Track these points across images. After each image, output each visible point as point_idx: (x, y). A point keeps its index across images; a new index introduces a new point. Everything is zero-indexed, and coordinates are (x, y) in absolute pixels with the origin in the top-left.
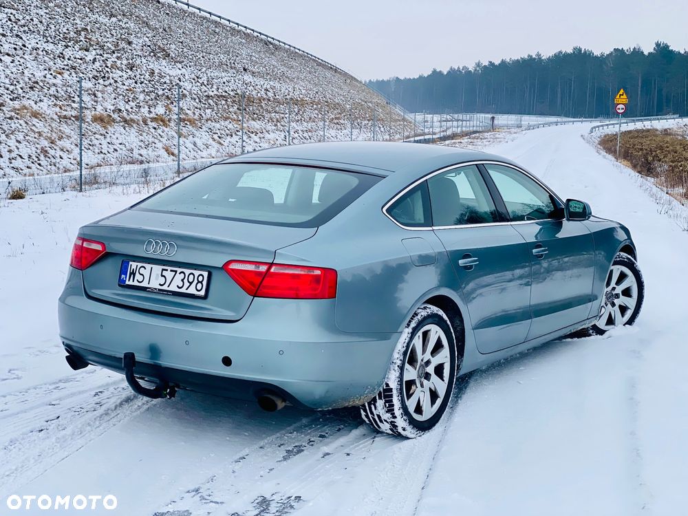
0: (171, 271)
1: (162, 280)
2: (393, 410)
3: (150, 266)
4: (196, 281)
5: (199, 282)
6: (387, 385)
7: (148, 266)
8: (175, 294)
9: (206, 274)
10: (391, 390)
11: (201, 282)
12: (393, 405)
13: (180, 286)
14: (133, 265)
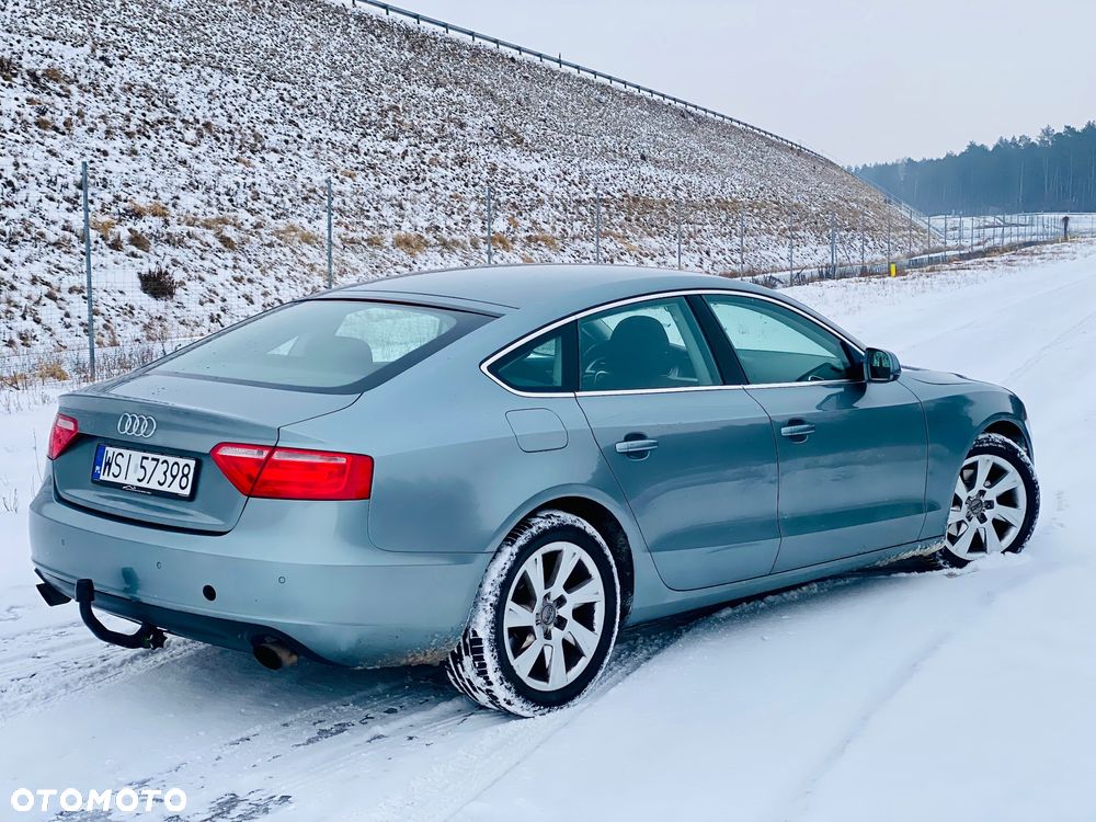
0: (153, 459)
1: (141, 473)
2: (486, 672)
3: (129, 452)
4: (180, 475)
5: (184, 475)
6: (475, 633)
7: (126, 453)
8: (156, 493)
9: (192, 463)
10: (479, 641)
11: (186, 476)
12: (485, 665)
13: (162, 481)
14: (110, 451)
